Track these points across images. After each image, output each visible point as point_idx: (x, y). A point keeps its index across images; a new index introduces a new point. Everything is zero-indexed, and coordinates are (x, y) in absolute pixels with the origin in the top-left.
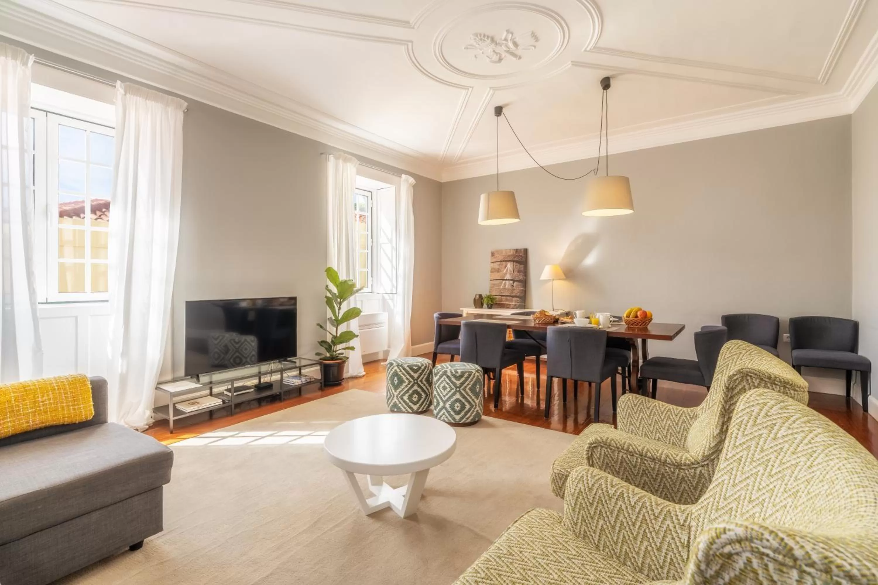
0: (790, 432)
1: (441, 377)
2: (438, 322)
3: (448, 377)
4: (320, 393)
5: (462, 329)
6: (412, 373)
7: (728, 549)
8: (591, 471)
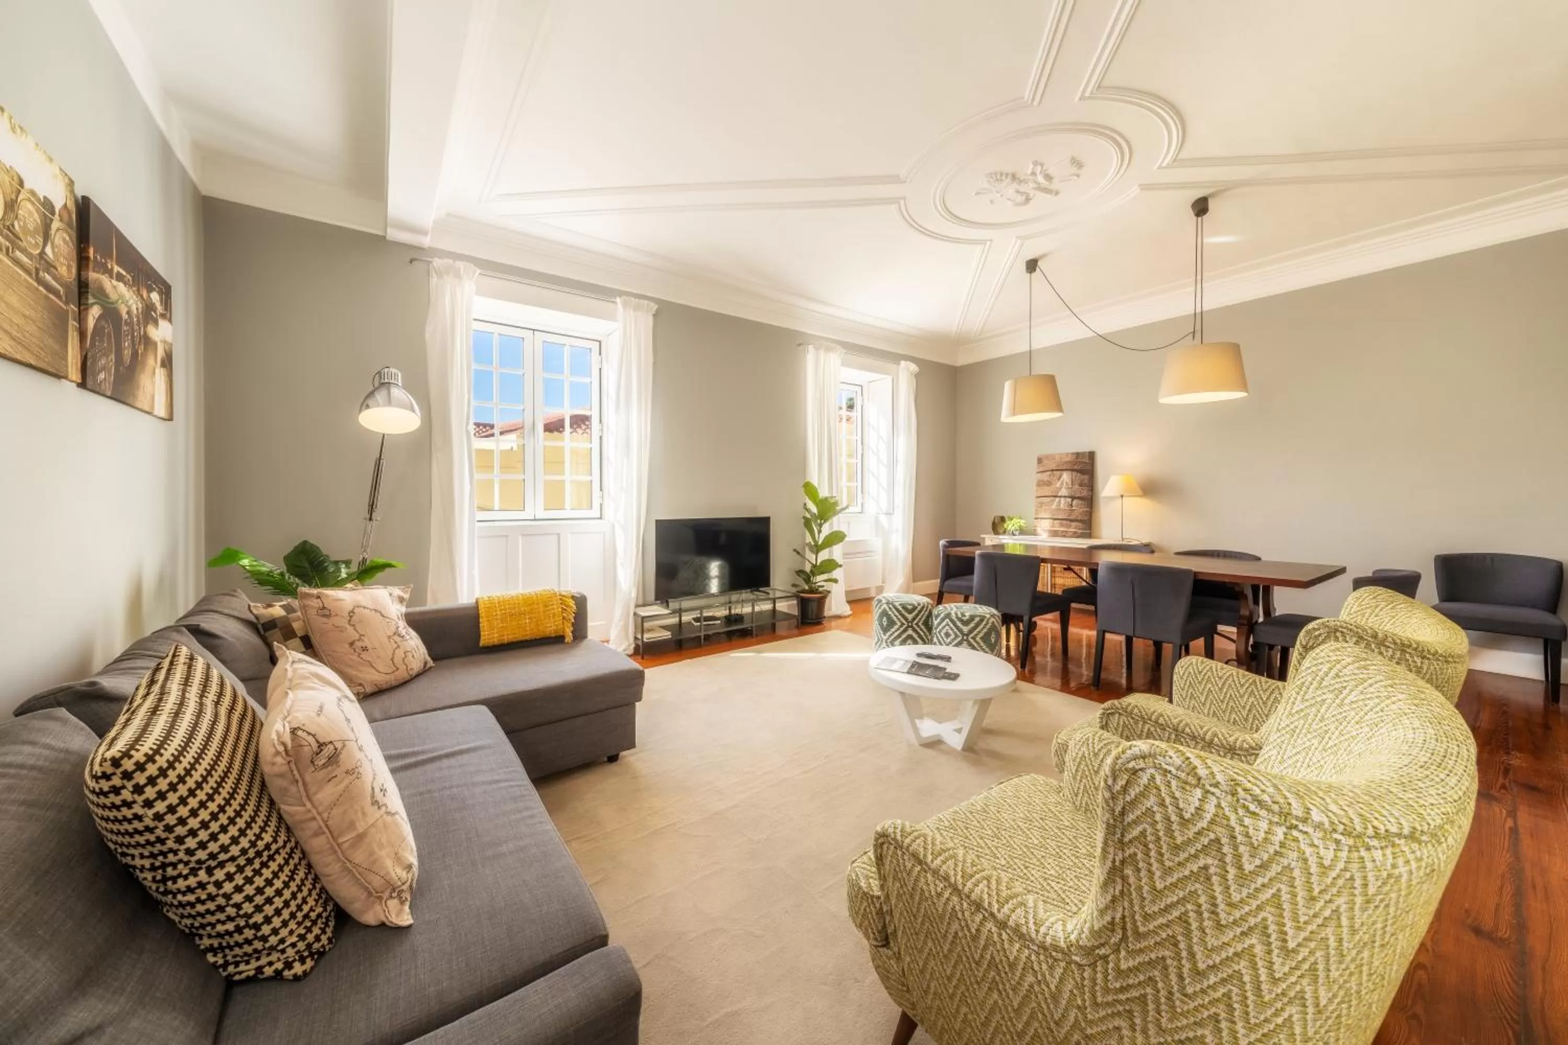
0: (1362, 697)
1: (943, 620)
2: (944, 551)
3: (952, 621)
4: (796, 632)
5: (977, 562)
6: (906, 614)
7: (1132, 764)
8: (1099, 734)
